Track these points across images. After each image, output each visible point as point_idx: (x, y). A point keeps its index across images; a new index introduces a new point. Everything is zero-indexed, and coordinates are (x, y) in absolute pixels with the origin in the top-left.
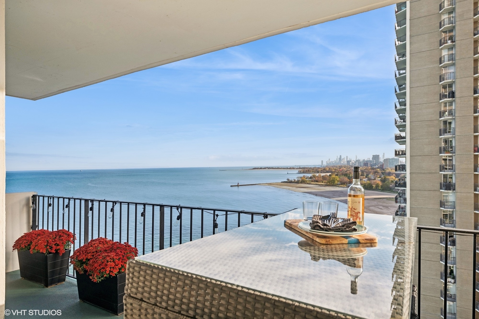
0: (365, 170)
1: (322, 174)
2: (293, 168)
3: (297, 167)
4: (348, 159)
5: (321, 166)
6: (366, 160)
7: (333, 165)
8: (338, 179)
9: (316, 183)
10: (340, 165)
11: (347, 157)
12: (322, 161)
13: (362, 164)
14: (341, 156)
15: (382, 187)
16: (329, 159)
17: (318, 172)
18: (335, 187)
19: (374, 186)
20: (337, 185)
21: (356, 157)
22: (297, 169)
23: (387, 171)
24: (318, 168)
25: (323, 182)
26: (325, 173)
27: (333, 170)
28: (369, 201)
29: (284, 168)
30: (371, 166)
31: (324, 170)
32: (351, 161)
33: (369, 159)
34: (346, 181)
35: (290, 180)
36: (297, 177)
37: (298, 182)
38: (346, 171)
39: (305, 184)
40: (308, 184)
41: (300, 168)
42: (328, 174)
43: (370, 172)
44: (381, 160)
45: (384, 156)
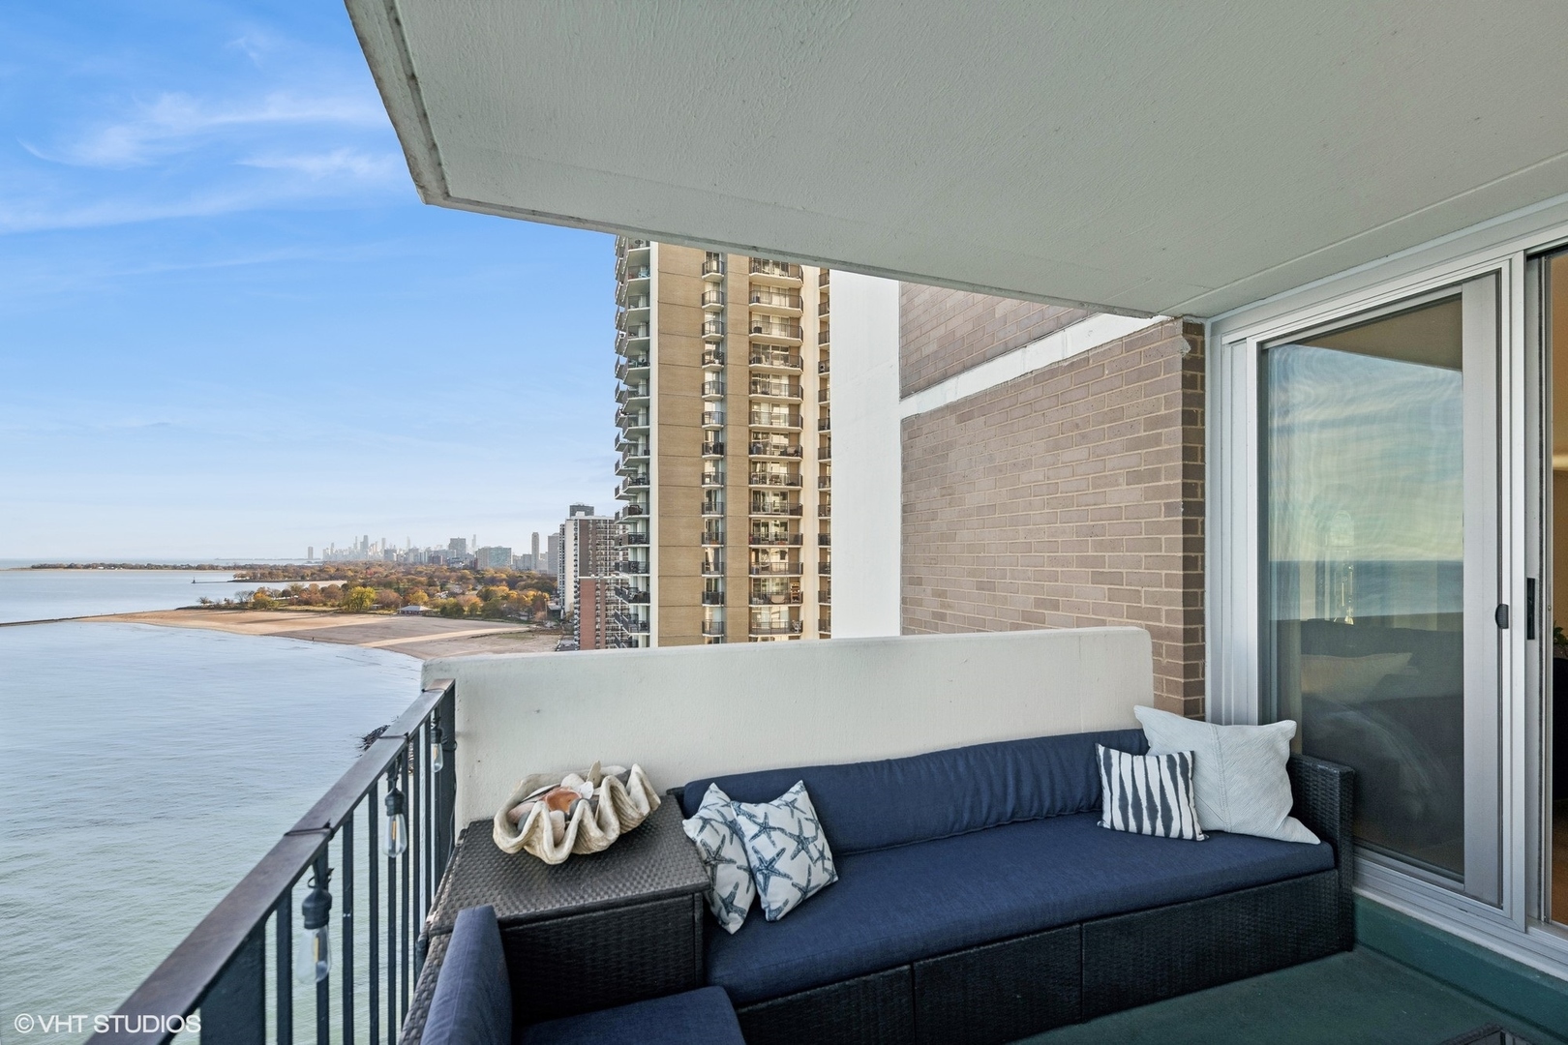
0: (434, 572)
1: (322, 584)
2: (212, 568)
3: (224, 565)
4: (387, 547)
5: (309, 562)
6: (433, 549)
7: (343, 560)
8: (372, 596)
9: (306, 607)
10: (363, 559)
11: (384, 540)
12: (311, 550)
13: (425, 559)
14: (366, 537)
15: (483, 611)
16: (333, 544)
17: (303, 578)
18: (364, 616)
19: (466, 609)
20: (370, 609)
21: (409, 541)
22: (225, 568)
23: (488, 575)
24: (302, 567)
25: (325, 605)
26: (327, 580)
27: (350, 573)
28: (461, 644)
29: (175, 568)
30: (448, 562)
31: (321, 572)
32: (395, 551)
33: (441, 546)
34: (393, 600)
35: (210, 602)
36: (238, 594)
37: (242, 607)
38: (387, 576)
39: (269, 610)
40: (277, 610)
41: (236, 567)
42: (340, 583)
43: (449, 578)
44: (470, 550)
45: (474, 540)
